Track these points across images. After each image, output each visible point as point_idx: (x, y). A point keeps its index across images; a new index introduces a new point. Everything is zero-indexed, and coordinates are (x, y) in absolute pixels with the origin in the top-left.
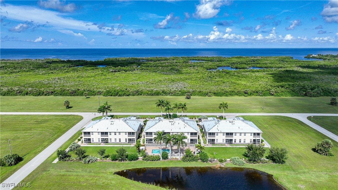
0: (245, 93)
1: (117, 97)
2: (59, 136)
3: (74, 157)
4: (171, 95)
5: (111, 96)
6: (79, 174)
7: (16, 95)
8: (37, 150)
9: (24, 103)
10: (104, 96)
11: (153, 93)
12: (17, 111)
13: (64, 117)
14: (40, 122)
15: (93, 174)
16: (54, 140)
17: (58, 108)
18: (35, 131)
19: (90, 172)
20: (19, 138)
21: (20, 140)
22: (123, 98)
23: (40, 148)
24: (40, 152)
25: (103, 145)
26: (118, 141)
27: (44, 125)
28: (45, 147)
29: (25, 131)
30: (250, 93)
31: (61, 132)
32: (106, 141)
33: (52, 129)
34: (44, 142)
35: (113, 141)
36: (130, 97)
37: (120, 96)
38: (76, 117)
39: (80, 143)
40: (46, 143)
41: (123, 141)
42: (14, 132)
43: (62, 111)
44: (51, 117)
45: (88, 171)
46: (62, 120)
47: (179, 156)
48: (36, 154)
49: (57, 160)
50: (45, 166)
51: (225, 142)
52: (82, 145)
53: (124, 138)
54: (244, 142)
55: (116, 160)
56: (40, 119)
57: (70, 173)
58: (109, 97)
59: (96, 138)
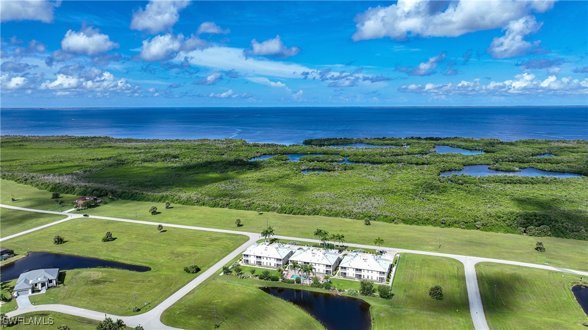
0: (442, 223)
1: (291, 215)
2: (227, 255)
3: (234, 273)
4: (351, 218)
5: (285, 213)
6: (235, 285)
7: (194, 205)
8: (210, 264)
9: (201, 216)
10: (278, 213)
11: (332, 213)
12: (195, 226)
13: (234, 237)
14: (214, 239)
15: (244, 286)
16: (223, 258)
17: (230, 226)
18: (209, 248)
19: (243, 284)
20: (197, 253)
21: (198, 255)
22: (296, 217)
23: (212, 263)
24: (212, 266)
25: (257, 266)
26: (269, 265)
27: (216, 243)
28: (216, 263)
29: (202, 247)
30: (448, 224)
31: (229, 251)
32: (259, 263)
33: (223, 248)
34: (215, 258)
35: (265, 264)
36: (306, 216)
37: (294, 214)
38: (243, 237)
39: (240, 263)
40: (216, 260)
41: (273, 265)
42: (194, 247)
43: (233, 229)
44: (223, 235)
45: (241, 283)
46: (231, 239)
47: (308, 282)
48: (209, 267)
49: (222, 274)
50: (214, 277)
51: (355, 276)
52: (241, 265)
53: (273, 262)
54: (372, 278)
55: (262, 279)
56: (214, 236)
57: (229, 283)
58: (283, 214)
59: (253, 260)
